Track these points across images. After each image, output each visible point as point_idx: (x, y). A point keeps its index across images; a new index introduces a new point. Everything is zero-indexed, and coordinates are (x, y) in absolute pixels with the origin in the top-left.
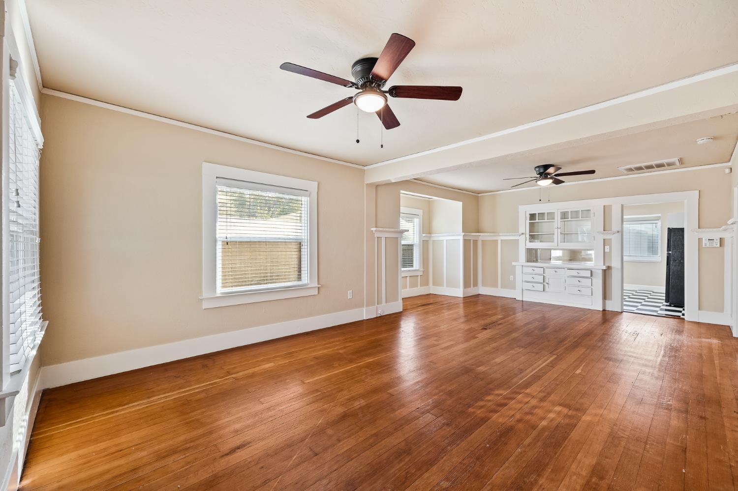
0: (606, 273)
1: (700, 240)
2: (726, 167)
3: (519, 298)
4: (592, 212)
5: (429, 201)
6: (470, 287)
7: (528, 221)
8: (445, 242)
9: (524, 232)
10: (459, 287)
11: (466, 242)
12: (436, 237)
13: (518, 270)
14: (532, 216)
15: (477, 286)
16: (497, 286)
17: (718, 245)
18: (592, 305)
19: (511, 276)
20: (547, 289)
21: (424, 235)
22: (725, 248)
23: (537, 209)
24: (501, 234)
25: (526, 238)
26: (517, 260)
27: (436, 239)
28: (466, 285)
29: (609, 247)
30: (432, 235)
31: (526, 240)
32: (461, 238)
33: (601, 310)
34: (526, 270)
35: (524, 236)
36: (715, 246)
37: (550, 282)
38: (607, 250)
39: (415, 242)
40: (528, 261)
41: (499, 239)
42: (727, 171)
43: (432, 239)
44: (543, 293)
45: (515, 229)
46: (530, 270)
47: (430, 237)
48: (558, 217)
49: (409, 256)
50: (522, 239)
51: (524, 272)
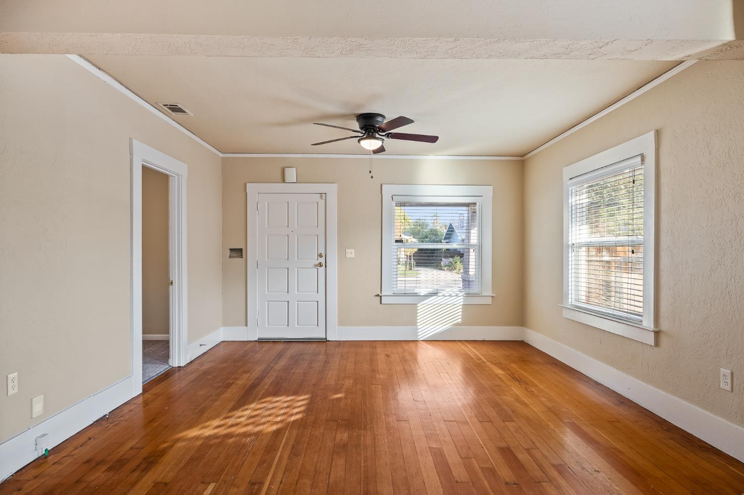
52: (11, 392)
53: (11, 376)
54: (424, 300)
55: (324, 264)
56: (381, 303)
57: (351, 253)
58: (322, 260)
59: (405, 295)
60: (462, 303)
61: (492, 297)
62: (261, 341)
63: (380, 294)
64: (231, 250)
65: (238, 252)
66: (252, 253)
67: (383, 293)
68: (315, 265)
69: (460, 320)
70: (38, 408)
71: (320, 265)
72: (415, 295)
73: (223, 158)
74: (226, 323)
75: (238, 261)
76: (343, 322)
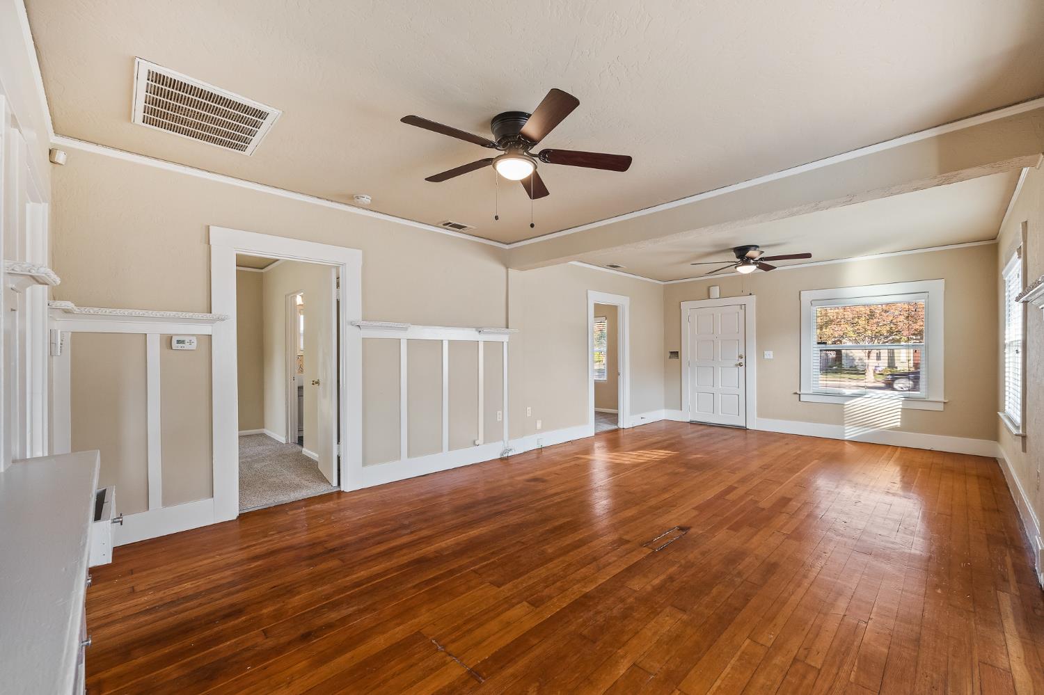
52: (528, 415)
53: (528, 408)
54: (848, 400)
55: (744, 364)
56: (800, 400)
57: (769, 355)
58: (742, 361)
59: (827, 394)
60: (901, 406)
61: (944, 403)
62: (691, 423)
63: (798, 392)
64: (671, 352)
65: (675, 354)
66: (686, 354)
67: (802, 392)
68: (736, 365)
69: (899, 424)
70: (539, 426)
71: (740, 365)
72: (840, 395)
73: (664, 285)
74: (667, 406)
75: (675, 360)
76: (762, 414)
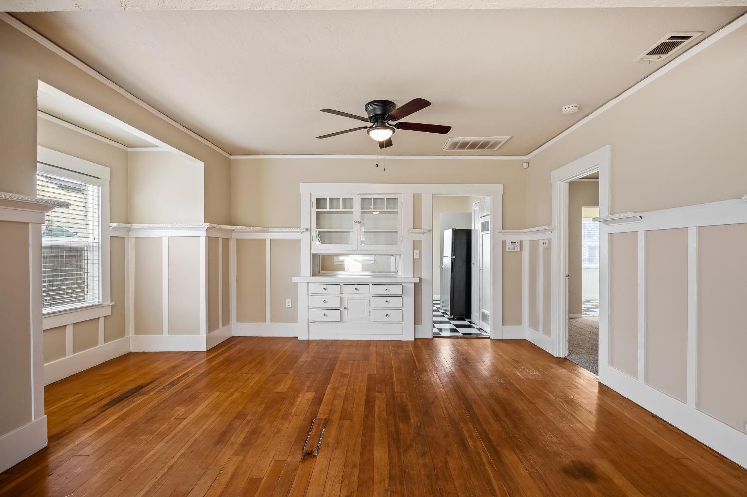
0: (418, 287)
1: (504, 242)
2: (524, 161)
3: (303, 337)
4: (399, 201)
5: (127, 153)
6: (218, 328)
7: (314, 210)
8: (165, 242)
9: (309, 228)
10: (197, 332)
11: (211, 241)
12: (143, 230)
13: (302, 289)
14: (319, 202)
15: (228, 323)
16: (263, 319)
17: (519, 250)
18: (403, 334)
19: (287, 301)
20: (345, 318)
21: (114, 225)
22: (523, 253)
23: (327, 191)
24: (271, 229)
25: (311, 237)
26: (298, 275)
27: (143, 234)
28: (212, 325)
29: (418, 251)
30: (135, 226)
31: (311, 240)
32: (202, 234)
33: (414, 340)
34: (314, 289)
35: (308, 233)
36: (516, 250)
37: (348, 307)
38: (416, 256)
39: (91, 240)
40: (314, 275)
41: (268, 237)
42: (525, 165)
43: (133, 234)
44: (340, 325)
45: (294, 223)
46: (319, 289)
47: (129, 230)
48: (357, 204)
49: (72, 270)
50: (305, 238)
51: (310, 292)
